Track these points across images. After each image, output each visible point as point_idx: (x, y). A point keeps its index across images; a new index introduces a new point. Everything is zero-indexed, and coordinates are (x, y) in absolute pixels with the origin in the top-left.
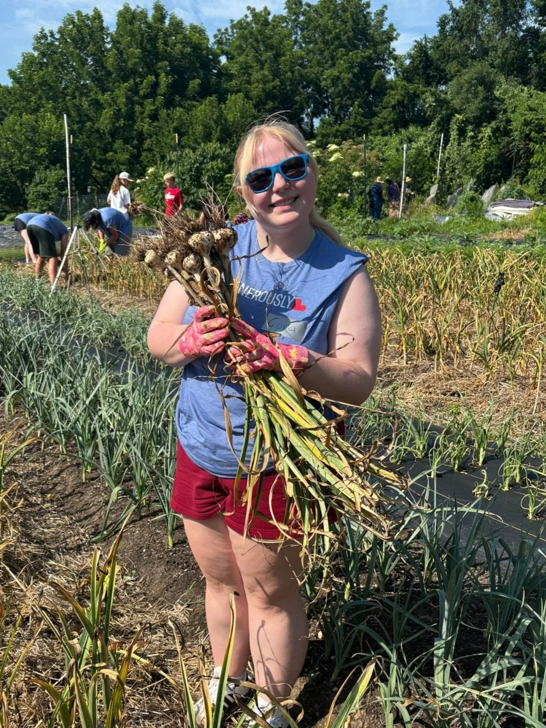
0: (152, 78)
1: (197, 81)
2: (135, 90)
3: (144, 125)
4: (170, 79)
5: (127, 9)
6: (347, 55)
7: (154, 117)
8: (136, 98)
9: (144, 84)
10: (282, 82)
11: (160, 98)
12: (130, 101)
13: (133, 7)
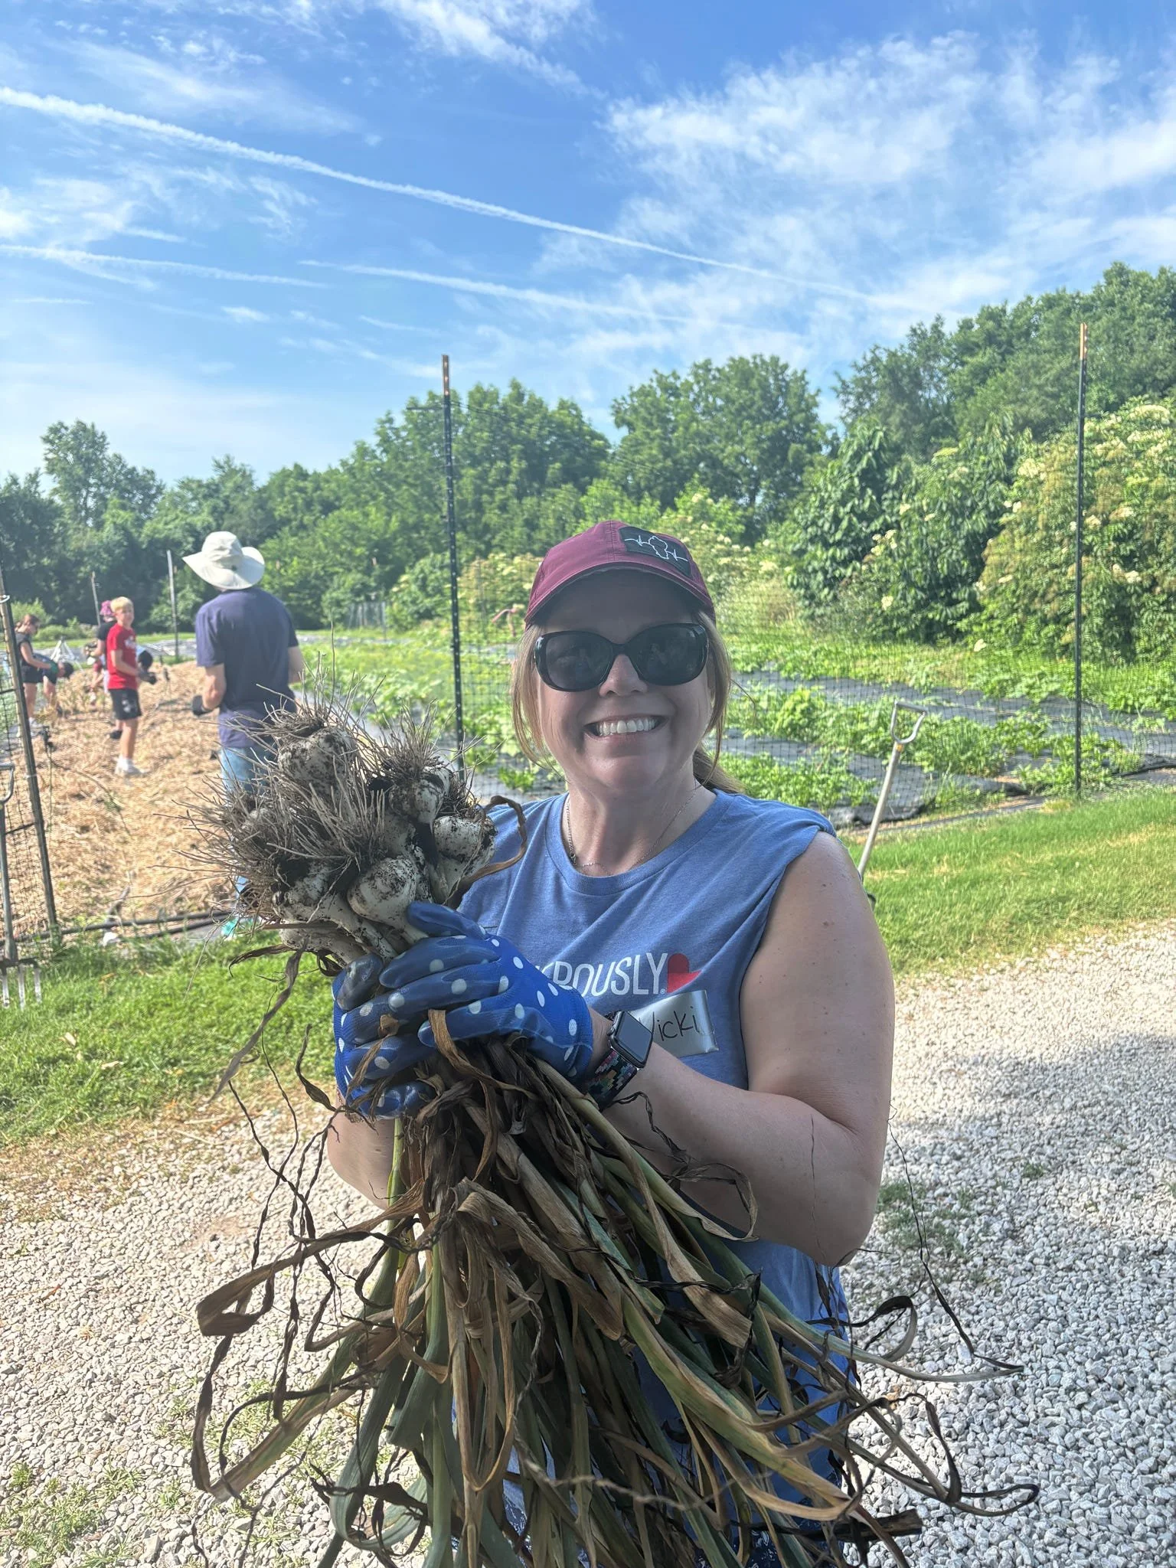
0: (501, 464)
1: (558, 465)
2: (483, 477)
3: (492, 517)
4: (524, 464)
5: (479, 389)
6: (753, 428)
7: (503, 508)
8: (485, 487)
9: (493, 472)
10: (675, 462)
11: (511, 486)
12: (478, 491)
13: (486, 387)
